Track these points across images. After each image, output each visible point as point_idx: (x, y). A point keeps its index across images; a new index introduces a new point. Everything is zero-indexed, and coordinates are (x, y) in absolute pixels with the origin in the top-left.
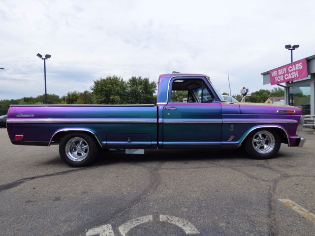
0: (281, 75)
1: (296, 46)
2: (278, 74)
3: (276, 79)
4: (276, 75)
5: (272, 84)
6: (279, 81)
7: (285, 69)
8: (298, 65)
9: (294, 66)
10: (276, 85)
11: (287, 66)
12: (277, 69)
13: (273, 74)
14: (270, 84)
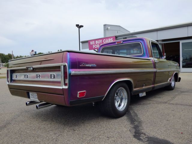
0: (98, 44)
1: (82, 26)
2: (95, 43)
3: (94, 46)
4: (94, 44)
5: (90, 50)
6: (96, 48)
7: (101, 41)
8: (110, 39)
9: (107, 40)
10: (93, 50)
11: (102, 39)
12: (95, 40)
13: (91, 43)
14: (88, 49)
